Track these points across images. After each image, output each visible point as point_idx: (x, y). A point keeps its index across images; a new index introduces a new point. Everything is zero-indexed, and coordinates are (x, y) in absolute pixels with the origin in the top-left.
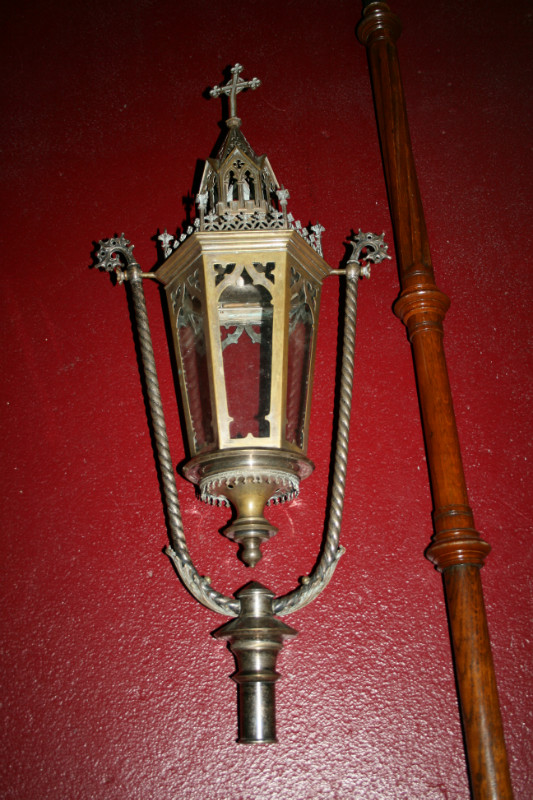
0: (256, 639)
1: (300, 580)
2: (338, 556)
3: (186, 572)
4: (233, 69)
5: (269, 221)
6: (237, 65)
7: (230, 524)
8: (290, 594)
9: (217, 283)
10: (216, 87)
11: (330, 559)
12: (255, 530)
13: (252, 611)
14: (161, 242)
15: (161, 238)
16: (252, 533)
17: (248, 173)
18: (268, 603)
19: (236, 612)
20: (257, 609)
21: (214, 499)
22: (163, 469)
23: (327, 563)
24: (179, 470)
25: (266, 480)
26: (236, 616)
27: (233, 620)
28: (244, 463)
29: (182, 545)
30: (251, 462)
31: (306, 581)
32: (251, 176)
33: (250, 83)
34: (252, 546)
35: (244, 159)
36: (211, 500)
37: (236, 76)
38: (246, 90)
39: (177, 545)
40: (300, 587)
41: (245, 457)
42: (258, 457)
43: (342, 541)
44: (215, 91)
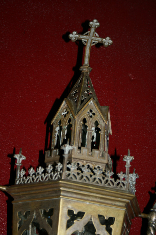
4: (91, 23)
5: (115, 181)
6: (95, 21)
9: (68, 226)
10: (75, 33)
14: (16, 159)
15: (16, 156)
17: (97, 123)
32: (99, 127)
33: (104, 40)
35: (96, 110)
37: (93, 30)
38: (100, 45)
44: (74, 36)
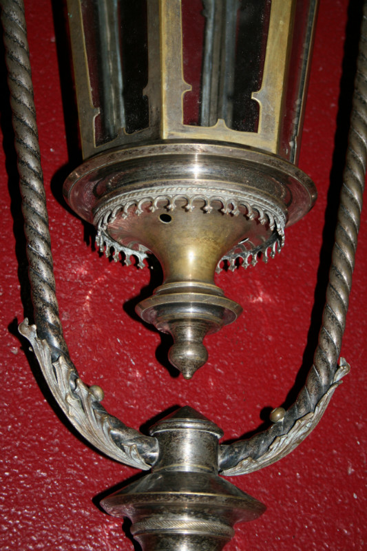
0: (181, 512)
1: (266, 414)
2: (338, 377)
3: (59, 377)
7: (147, 292)
8: (247, 436)
11: (324, 381)
12: (196, 305)
13: (179, 460)
16: (191, 311)
18: (210, 448)
19: (149, 460)
20: (188, 456)
21: (129, 252)
22: (23, 171)
23: (319, 387)
24: (56, 188)
25: (219, 207)
26: (146, 468)
27: (144, 473)
28: (182, 169)
29: (50, 318)
30: (196, 169)
31: (279, 416)
34: (189, 334)
36: (112, 250)
39: (44, 318)
40: (264, 426)
41: (185, 159)
42: (208, 159)
43: (345, 350)
